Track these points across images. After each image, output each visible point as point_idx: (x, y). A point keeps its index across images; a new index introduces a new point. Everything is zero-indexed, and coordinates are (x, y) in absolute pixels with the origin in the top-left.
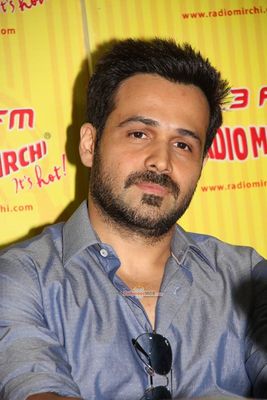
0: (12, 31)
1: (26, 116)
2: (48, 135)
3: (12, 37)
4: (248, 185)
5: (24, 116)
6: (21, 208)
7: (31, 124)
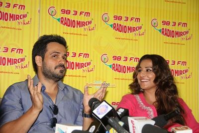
0: (21, 29)
1: (21, 51)
2: (26, 56)
3: (21, 31)
4: (73, 76)
5: (20, 51)
6: (16, 73)
7: (22, 53)
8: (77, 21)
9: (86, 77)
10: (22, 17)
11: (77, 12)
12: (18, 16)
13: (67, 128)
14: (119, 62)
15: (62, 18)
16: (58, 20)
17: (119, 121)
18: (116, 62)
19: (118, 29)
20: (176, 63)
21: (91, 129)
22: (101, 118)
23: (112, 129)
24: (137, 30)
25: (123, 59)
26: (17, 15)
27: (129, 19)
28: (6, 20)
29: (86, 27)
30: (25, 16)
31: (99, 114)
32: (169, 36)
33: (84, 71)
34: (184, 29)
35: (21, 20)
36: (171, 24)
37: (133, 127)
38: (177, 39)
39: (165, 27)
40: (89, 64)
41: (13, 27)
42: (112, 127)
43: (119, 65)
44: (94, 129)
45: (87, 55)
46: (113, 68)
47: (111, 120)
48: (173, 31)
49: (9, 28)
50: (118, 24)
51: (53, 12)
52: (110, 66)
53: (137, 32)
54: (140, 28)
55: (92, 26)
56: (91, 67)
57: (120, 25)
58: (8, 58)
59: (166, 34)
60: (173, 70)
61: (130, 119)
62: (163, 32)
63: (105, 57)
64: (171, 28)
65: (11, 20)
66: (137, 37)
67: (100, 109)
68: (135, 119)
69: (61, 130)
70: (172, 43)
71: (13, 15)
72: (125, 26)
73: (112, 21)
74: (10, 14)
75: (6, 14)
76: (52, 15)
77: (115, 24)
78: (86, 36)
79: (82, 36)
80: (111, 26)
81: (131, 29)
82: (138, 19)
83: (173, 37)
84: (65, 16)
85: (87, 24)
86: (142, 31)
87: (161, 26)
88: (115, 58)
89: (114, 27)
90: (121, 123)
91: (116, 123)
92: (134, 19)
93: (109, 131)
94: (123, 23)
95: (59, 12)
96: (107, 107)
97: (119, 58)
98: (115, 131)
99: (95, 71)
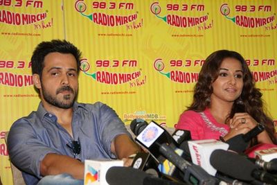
8: (116, 17)
9: (134, 92)
10: (39, 17)
11: (114, 3)
12: (34, 16)
13: (100, 165)
14: (179, 69)
15: (95, 14)
16: (90, 17)
17: (175, 149)
18: (176, 69)
19: (174, 23)
20: (260, 63)
21: (136, 163)
22: (148, 146)
23: (167, 161)
24: (201, 22)
25: (184, 63)
26: (32, 16)
27: (189, 8)
28: (18, 24)
29: (129, 23)
30: (43, 16)
31: (146, 141)
32: (247, 26)
33: (131, 84)
34: (267, 15)
35: (39, 23)
36: (249, 8)
37: (197, 155)
38: (258, 30)
39: (241, 14)
40: (138, 74)
41: (28, 33)
42: (167, 158)
43: (181, 73)
44: (140, 163)
45: (134, 63)
46: (173, 77)
47: (163, 148)
48: (252, 19)
49: (22, 34)
50: (173, 16)
51: (81, 6)
52: (168, 75)
53: (202, 24)
54: (205, 18)
55: (137, 21)
56: (140, 78)
57: (177, 17)
58: (25, 76)
59: (242, 23)
60: (256, 73)
61: (191, 144)
62: (238, 22)
63: (159, 62)
64: (248, 14)
65: (25, 22)
66: (202, 32)
67: (146, 134)
68: (199, 144)
69: (93, 169)
70: (252, 36)
71: (27, 15)
72: (184, 18)
73: (165, 12)
74: (23, 15)
75: (18, 15)
76: (81, 11)
77: (169, 16)
78: (130, 37)
79: (125, 37)
80: (164, 19)
81: (193, 21)
82: (201, 7)
83: (253, 27)
84: (99, 11)
85: (131, 19)
86: (208, 22)
87: (234, 13)
88: (174, 63)
89: (169, 21)
90: (179, 152)
91: (171, 152)
92: (196, 7)
93: (162, 165)
94: (180, 13)
95: (90, 6)
96: (156, 130)
97: (179, 63)
98: (171, 164)
99: (147, 84)
